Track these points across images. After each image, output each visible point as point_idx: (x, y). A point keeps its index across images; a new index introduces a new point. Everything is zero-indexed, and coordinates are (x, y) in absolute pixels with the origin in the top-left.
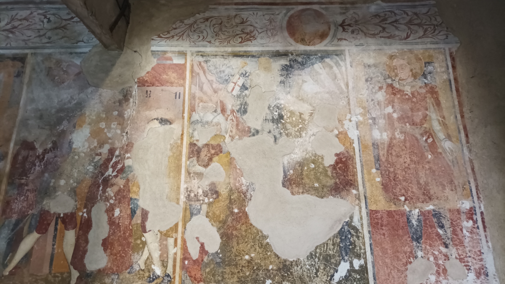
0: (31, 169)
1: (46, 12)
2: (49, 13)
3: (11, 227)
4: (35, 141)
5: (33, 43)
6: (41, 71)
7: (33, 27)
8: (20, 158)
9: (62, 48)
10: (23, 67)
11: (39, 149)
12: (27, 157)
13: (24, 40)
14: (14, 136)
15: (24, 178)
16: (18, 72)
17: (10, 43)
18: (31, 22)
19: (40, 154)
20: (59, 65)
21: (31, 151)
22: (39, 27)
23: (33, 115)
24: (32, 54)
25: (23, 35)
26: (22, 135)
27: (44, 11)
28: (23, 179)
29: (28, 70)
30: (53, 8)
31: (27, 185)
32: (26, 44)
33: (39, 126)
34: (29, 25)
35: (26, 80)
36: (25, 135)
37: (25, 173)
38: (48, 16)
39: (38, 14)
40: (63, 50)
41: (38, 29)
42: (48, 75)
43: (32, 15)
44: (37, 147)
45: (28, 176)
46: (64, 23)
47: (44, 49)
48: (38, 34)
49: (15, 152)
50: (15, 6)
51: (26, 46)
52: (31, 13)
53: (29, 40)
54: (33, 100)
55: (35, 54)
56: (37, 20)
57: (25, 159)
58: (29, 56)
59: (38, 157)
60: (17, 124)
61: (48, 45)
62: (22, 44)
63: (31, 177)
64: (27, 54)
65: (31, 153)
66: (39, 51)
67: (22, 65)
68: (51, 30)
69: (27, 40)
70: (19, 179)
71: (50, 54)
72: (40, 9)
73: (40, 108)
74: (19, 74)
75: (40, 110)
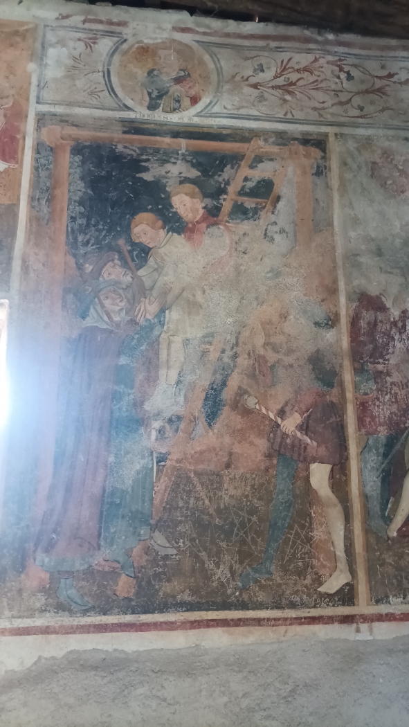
0: (388, 344)
1: (340, 60)
2: (345, 62)
3: (381, 450)
4: (381, 294)
5: (332, 114)
6: (360, 168)
7: (323, 85)
8: (363, 324)
9: (389, 129)
10: (324, 158)
11: (392, 310)
12: (375, 324)
13: (315, 109)
14: (342, 285)
15: (381, 361)
16: (318, 167)
17: (291, 112)
18: (319, 76)
19: (397, 318)
20: (389, 160)
21: (378, 313)
22: (333, 87)
23: (363, 247)
24: (336, 135)
25: (310, 99)
26: (356, 283)
27: (337, 58)
28: (378, 363)
29: (334, 164)
30: (350, 54)
31: (388, 374)
32: (321, 115)
33: (381, 268)
34: (317, 81)
35: (335, 183)
36: (359, 282)
37: (379, 353)
38: (346, 68)
39: (328, 63)
40: (391, 132)
41: (334, 91)
42: (372, 176)
43: (316, 65)
44: (388, 306)
45: (387, 357)
46: (379, 84)
47: (356, 127)
48: (336, 100)
49: (351, 313)
50: (283, 44)
51: (322, 119)
52: (316, 60)
53: (324, 109)
54: (356, 222)
55: (342, 135)
56: (329, 74)
57: (373, 325)
58: (331, 139)
59: (395, 324)
60: (340, 262)
61: (360, 120)
62: (314, 116)
63: (393, 361)
64: (326, 135)
65: (380, 316)
66: (346, 130)
67: (323, 154)
68: (358, 93)
69: (319, 109)
70: (371, 363)
71: (369, 138)
72: (329, 53)
73: (373, 235)
74: (320, 172)
75: (373, 240)
